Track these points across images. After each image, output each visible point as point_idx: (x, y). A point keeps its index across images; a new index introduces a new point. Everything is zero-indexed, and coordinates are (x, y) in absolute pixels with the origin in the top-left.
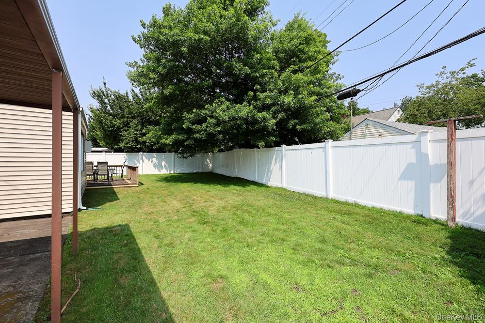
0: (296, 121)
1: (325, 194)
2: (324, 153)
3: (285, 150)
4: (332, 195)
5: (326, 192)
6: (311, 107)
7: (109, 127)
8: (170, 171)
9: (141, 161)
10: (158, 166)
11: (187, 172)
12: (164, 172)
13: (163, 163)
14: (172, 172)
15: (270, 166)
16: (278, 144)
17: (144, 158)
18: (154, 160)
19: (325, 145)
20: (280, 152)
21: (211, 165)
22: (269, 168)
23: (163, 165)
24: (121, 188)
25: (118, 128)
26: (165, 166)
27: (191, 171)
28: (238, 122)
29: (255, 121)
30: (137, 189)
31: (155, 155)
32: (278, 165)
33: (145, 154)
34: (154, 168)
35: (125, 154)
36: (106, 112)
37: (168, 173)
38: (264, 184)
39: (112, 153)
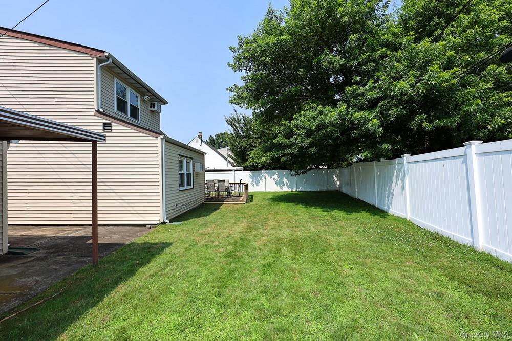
0: (424, 116)
1: (470, 239)
2: (464, 164)
3: (409, 163)
4: (482, 244)
5: (472, 237)
6: (452, 90)
7: (237, 148)
8: (292, 189)
9: (263, 179)
10: (279, 183)
11: (310, 190)
12: (286, 189)
13: (285, 180)
14: (294, 190)
15: (391, 185)
16: (397, 155)
17: (266, 175)
18: (276, 177)
19: (466, 151)
20: (401, 165)
21: (338, 183)
22: (390, 188)
23: (285, 182)
24: (229, 205)
25: (245, 148)
26: (286, 183)
27: (315, 189)
28: (329, 129)
29: (354, 126)
30: (243, 206)
31: (276, 172)
32: (400, 184)
33: (267, 171)
34: (276, 186)
35: (250, 172)
36: (238, 136)
37: (290, 190)
38: (385, 210)
39: (242, 172)
